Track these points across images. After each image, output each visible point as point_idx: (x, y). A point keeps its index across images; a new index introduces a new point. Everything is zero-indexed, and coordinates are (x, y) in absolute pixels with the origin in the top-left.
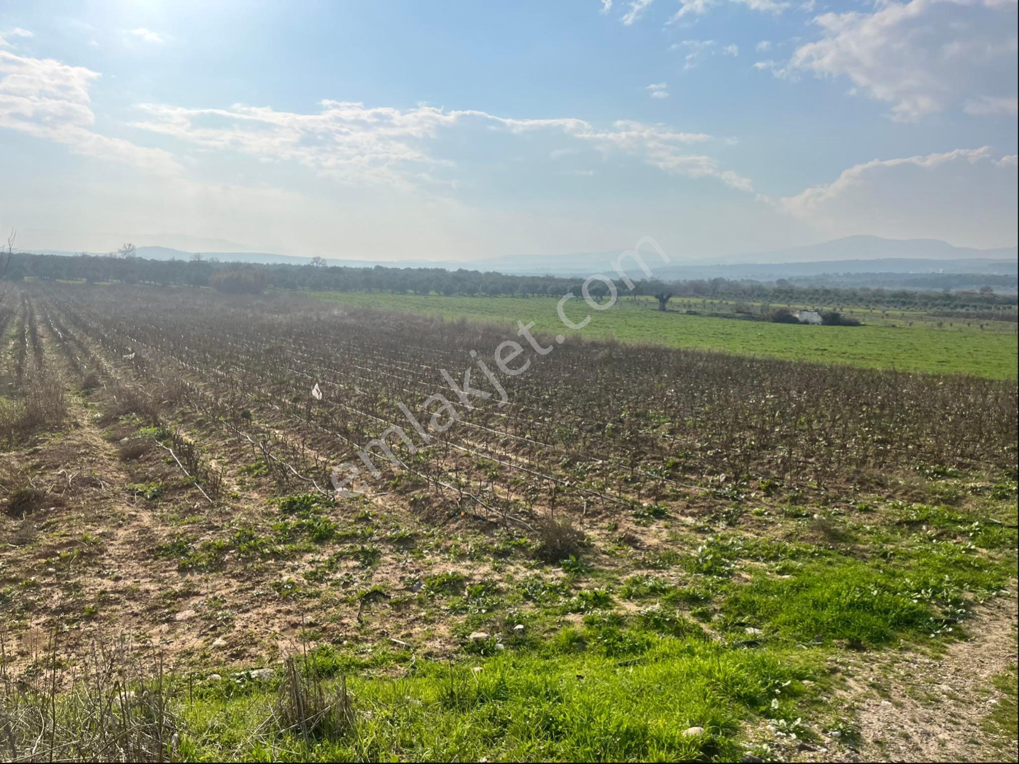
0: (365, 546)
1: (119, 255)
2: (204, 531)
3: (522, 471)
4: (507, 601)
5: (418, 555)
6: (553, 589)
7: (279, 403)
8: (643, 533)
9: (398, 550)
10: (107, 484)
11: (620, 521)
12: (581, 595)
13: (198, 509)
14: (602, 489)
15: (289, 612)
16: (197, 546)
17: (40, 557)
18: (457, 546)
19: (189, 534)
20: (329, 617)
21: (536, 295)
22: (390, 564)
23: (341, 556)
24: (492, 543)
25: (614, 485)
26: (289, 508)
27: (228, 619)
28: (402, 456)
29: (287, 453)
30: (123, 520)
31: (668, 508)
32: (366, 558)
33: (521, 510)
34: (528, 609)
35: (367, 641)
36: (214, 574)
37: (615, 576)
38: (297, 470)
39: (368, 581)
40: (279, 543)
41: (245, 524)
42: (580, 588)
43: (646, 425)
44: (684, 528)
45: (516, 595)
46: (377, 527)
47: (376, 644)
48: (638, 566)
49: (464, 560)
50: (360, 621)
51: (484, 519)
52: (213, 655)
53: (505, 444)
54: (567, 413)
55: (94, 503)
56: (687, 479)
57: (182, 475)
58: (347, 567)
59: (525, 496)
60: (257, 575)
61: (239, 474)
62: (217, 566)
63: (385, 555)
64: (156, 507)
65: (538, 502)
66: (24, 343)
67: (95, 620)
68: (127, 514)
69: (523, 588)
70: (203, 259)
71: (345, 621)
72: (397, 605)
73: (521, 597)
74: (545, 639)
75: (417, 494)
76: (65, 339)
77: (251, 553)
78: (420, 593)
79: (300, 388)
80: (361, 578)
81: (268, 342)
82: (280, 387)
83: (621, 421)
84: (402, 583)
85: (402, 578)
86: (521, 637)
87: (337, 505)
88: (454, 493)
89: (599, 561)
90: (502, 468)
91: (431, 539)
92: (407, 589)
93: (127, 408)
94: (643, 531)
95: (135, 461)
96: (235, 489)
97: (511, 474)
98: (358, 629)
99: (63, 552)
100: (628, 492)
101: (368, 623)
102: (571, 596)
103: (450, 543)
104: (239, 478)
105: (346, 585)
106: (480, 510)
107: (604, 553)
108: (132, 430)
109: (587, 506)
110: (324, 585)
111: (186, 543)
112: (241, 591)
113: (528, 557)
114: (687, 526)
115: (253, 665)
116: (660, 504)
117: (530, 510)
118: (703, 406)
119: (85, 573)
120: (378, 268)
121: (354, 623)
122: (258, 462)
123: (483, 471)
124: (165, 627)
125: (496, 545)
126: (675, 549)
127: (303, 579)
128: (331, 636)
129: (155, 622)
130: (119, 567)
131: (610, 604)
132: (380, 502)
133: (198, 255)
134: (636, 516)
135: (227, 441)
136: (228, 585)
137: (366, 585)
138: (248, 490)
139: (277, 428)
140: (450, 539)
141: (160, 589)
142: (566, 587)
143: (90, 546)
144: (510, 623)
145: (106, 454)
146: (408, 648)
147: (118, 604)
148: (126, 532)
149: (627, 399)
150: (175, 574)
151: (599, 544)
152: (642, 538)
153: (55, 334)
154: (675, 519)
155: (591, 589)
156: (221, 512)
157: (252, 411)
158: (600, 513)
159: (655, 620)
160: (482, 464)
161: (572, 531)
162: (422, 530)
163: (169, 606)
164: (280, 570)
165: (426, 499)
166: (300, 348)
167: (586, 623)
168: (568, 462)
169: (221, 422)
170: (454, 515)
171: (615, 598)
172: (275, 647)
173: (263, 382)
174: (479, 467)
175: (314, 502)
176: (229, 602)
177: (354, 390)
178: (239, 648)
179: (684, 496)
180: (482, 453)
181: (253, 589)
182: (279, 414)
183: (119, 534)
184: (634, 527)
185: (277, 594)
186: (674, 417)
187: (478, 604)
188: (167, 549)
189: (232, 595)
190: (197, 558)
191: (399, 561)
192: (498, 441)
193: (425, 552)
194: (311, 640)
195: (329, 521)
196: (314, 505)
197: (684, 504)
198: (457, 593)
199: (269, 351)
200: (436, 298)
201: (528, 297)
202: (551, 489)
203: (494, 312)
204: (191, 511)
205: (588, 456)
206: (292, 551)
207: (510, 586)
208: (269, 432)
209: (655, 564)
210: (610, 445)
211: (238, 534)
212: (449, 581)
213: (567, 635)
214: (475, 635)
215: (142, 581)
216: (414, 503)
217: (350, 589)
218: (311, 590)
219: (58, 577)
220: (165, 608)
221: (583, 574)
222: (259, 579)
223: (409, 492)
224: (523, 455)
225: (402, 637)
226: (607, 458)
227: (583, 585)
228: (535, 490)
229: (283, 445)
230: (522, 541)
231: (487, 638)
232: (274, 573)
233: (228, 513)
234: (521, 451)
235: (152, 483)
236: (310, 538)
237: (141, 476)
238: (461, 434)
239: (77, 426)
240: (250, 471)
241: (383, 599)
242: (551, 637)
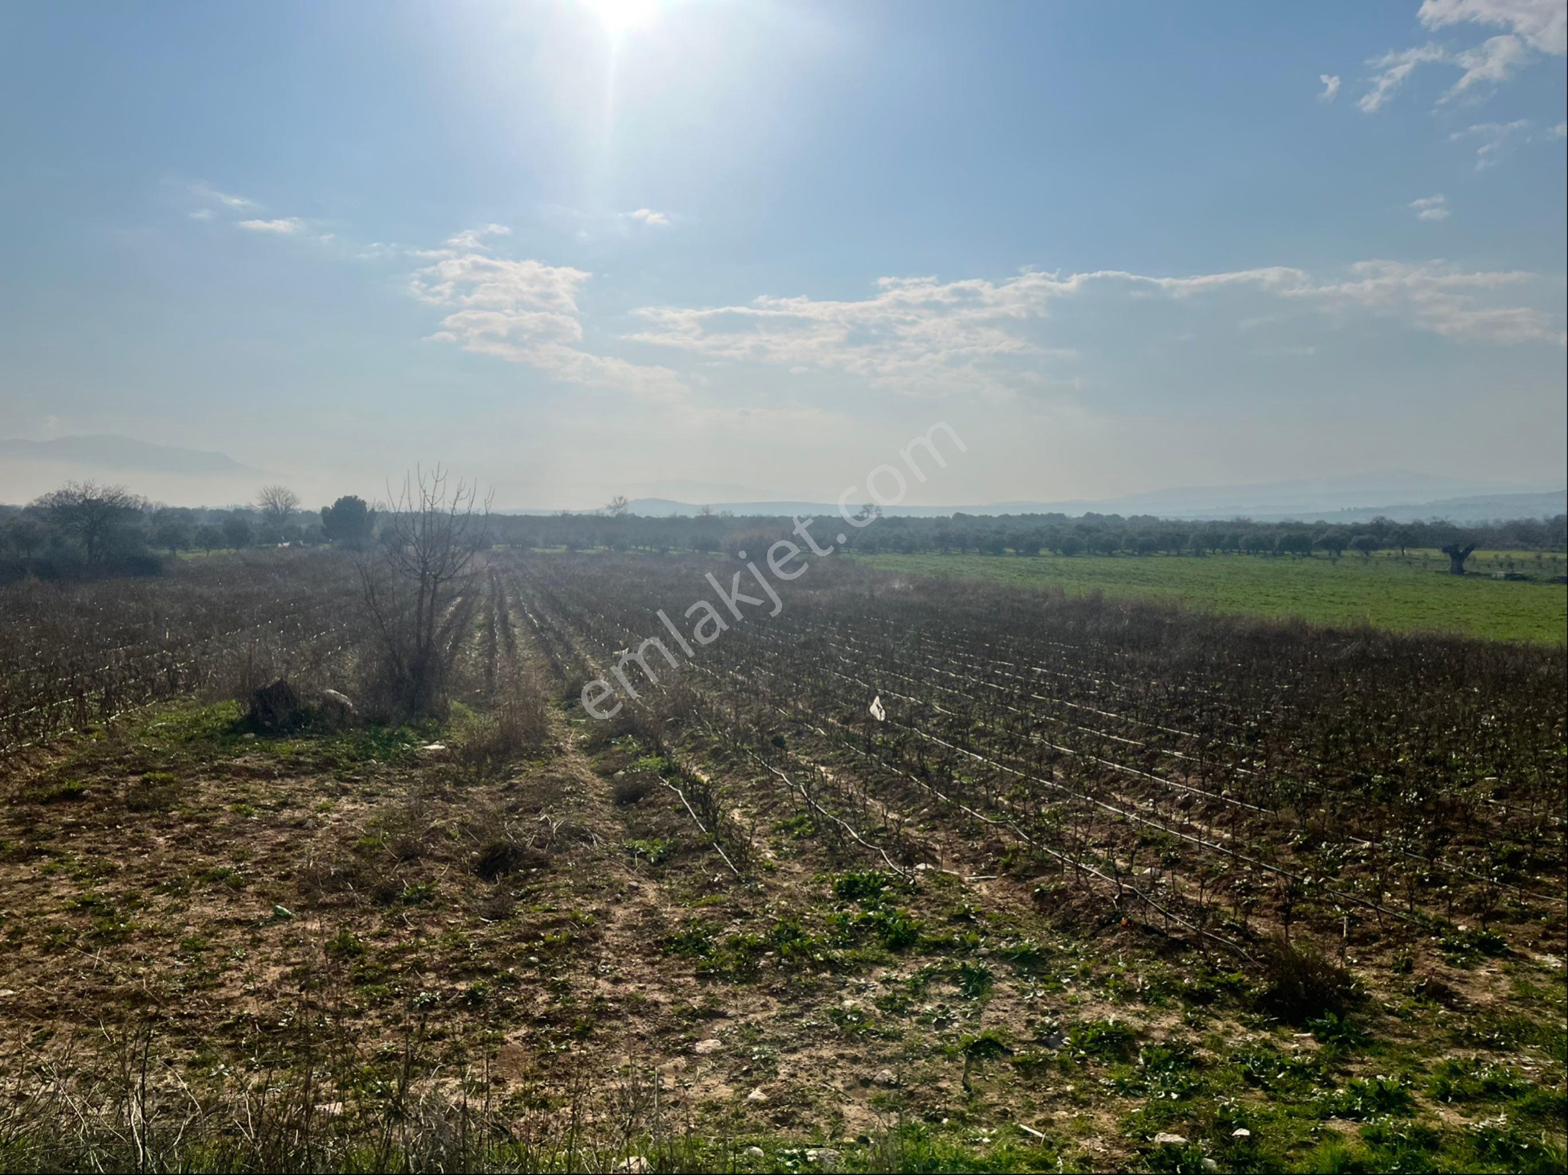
0: (967, 962)
1: (608, 513)
2: (730, 919)
3: (1221, 853)
4: (1213, 1083)
5: (1054, 985)
6: (1298, 1070)
7: (825, 725)
8: (1462, 981)
9: (1020, 974)
10: (600, 839)
11: (1417, 956)
12: (1352, 1086)
13: (719, 884)
14: (1377, 894)
15: (855, 1060)
16: (721, 941)
17: (520, 939)
18: (1118, 977)
19: (710, 922)
20: (918, 1074)
21: (1218, 550)
22: (1009, 997)
23: (930, 976)
24: (1180, 977)
25: (1398, 888)
26: (849, 892)
27: (767, 1059)
28: (1016, 817)
29: (841, 804)
30: (622, 893)
31: (1505, 936)
32: (969, 982)
33: (1226, 922)
34: (1255, 1102)
35: (980, 1123)
36: (745, 986)
37: (1415, 1055)
38: (857, 832)
39: (974, 1022)
40: (837, 946)
41: (783, 912)
42: (1349, 1074)
43: (1448, 780)
44: (1542, 976)
45: (1230, 1073)
46: (984, 933)
47: (994, 1131)
48: (1459, 1040)
49: (1132, 1001)
50: (967, 1088)
51: (1161, 934)
52: (749, 1115)
53: (1186, 805)
54: (1295, 752)
55: (585, 865)
56: (1539, 882)
57: (699, 831)
58: (940, 994)
59: (1231, 897)
60: (806, 995)
61: (773, 832)
62: (748, 975)
63: (1000, 980)
64: (662, 877)
65: (1254, 910)
66: (492, 634)
67: (591, 1039)
68: (626, 885)
69: (1243, 1063)
70: (713, 513)
71: (943, 1085)
72: (1026, 1068)
73: (1241, 1079)
74: (1291, 1159)
75: (1043, 882)
76: (542, 629)
77: (797, 958)
78: (1061, 1051)
79: (852, 702)
80: (964, 1014)
81: (803, 631)
82: (824, 700)
83: (1399, 771)
84: (1031, 1032)
85: (1030, 1023)
86: (1246, 1150)
87: (920, 891)
88: (1106, 885)
89: (1381, 1027)
90: (1185, 846)
91: (1073, 960)
92: (1040, 1042)
93: (620, 728)
94: (1461, 976)
95: (633, 805)
96: (769, 855)
97: (1201, 858)
98: (965, 1101)
99: (548, 935)
100: (1425, 903)
101: (980, 1093)
102: (1333, 1086)
103: (1105, 970)
104: (773, 839)
105: (941, 1024)
106: (1153, 918)
107: (1391, 1012)
108: (627, 760)
109: (1350, 925)
110: (906, 1021)
111: (706, 936)
112: (784, 1017)
113: (1245, 1006)
114: (1547, 972)
115: (807, 1139)
116: (1493, 927)
117: (1245, 923)
118: (1557, 747)
119: (575, 967)
120: (959, 516)
121: (957, 1089)
122: (800, 816)
123: (1151, 849)
124: (681, 1061)
125: (1186, 981)
126: (1528, 1014)
127: (873, 1007)
128: (923, 1108)
129: (669, 1053)
130: (619, 963)
131: (1409, 1107)
132: (985, 892)
133: (706, 509)
134: (1447, 947)
135: (753, 780)
136: (765, 1006)
137: (975, 1028)
138: (786, 858)
139: (823, 763)
140: (1105, 962)
141: (673, 1003)
142: (1323, 1070)
143: (582, 928)
144: (1225, 1125)
145: (597, 795)
146: (1049, 1145)
147: (619, 1018)
148: (626, 912)
149: (1407, 732)
150: (692, 981)
151: (1381, 996)
152: (1462, 990)
153: (530, 622)
154: (1524, 957)
155: (1372, 1077)
156: (751, 891)
157: (786, 736)
158: (1376, 939)
159: (1500, 1145)
160: (1149, 837)
161: (1327, 969)
162: (1058, 944)
163: (685, 1030)
164: (840, 989)
165: (1061, 892)
166: (849, 641)
167: (1366, 1138)
168: (1305, 842)
169: (744, 751)
170: (1109, 923)
171: (1418, 1097)
172: (839, 1115)
173: (800, 691)
174: (1145, 843)
175: (884, 884)
176: (768, 1034)
177: (932, 707)
178: (785, 1108)
179: (1537, 915)
180: (1148, 818)
181: (801, 1015)
182: (825, 742)
183: (618, 914)
184: (1444, 968)
185: (837, 1027)
186: (1501, 766)
187: (1164, 1080)
188: (679, 943)
189: (771, 1022)
190: (721, 960)
191: (1024, 992)
192: (1175, 798)
193: (1065, 981)
194: (891, 1109)
195: (909, 918)
196: (885, 889)
197: (1539, 930)
198: (1124, 1059)
199: (806, 645)
200: (1050, 560)
201: (1204, 555)
202: (1278, 888)
203: (1148, 580)
204: (710, 886)
205: (1341, 834)
206: (855, 960)
207: (1218, 1056)
208: (812, 770)
209: (1492, 1040)
210: (1381, 815)
211: (777, 927)
212: (1110, 1036)
213: (1332, 1157)
214: (1163, 1137)
215: (649, 987)
216: (1040, 897)
217: (947, 1031)
218: (888, 1027)
219: (543, 971)
220: (680, 1032)
221: (1353, 1047)
222: (808, 1001)
223: (1031, 878)
224: (1220, 824)
225: (1037, 1123)
226: (1379, 839)
227: (1355, 1068)
228: (1248, 890)
229: (833, 789)
230: (1234, 977)
231: (1186, 1145)
232: (830, 994)
233: (760, 893)
234: (1216, 818)
235: (657, 841)
236: (881, 942)
237: (643, 829)
238: (1107, 784)
239: (560, 751)
240: (788, 828)
241: (1000, 1055)
242: (1301, 1158)
